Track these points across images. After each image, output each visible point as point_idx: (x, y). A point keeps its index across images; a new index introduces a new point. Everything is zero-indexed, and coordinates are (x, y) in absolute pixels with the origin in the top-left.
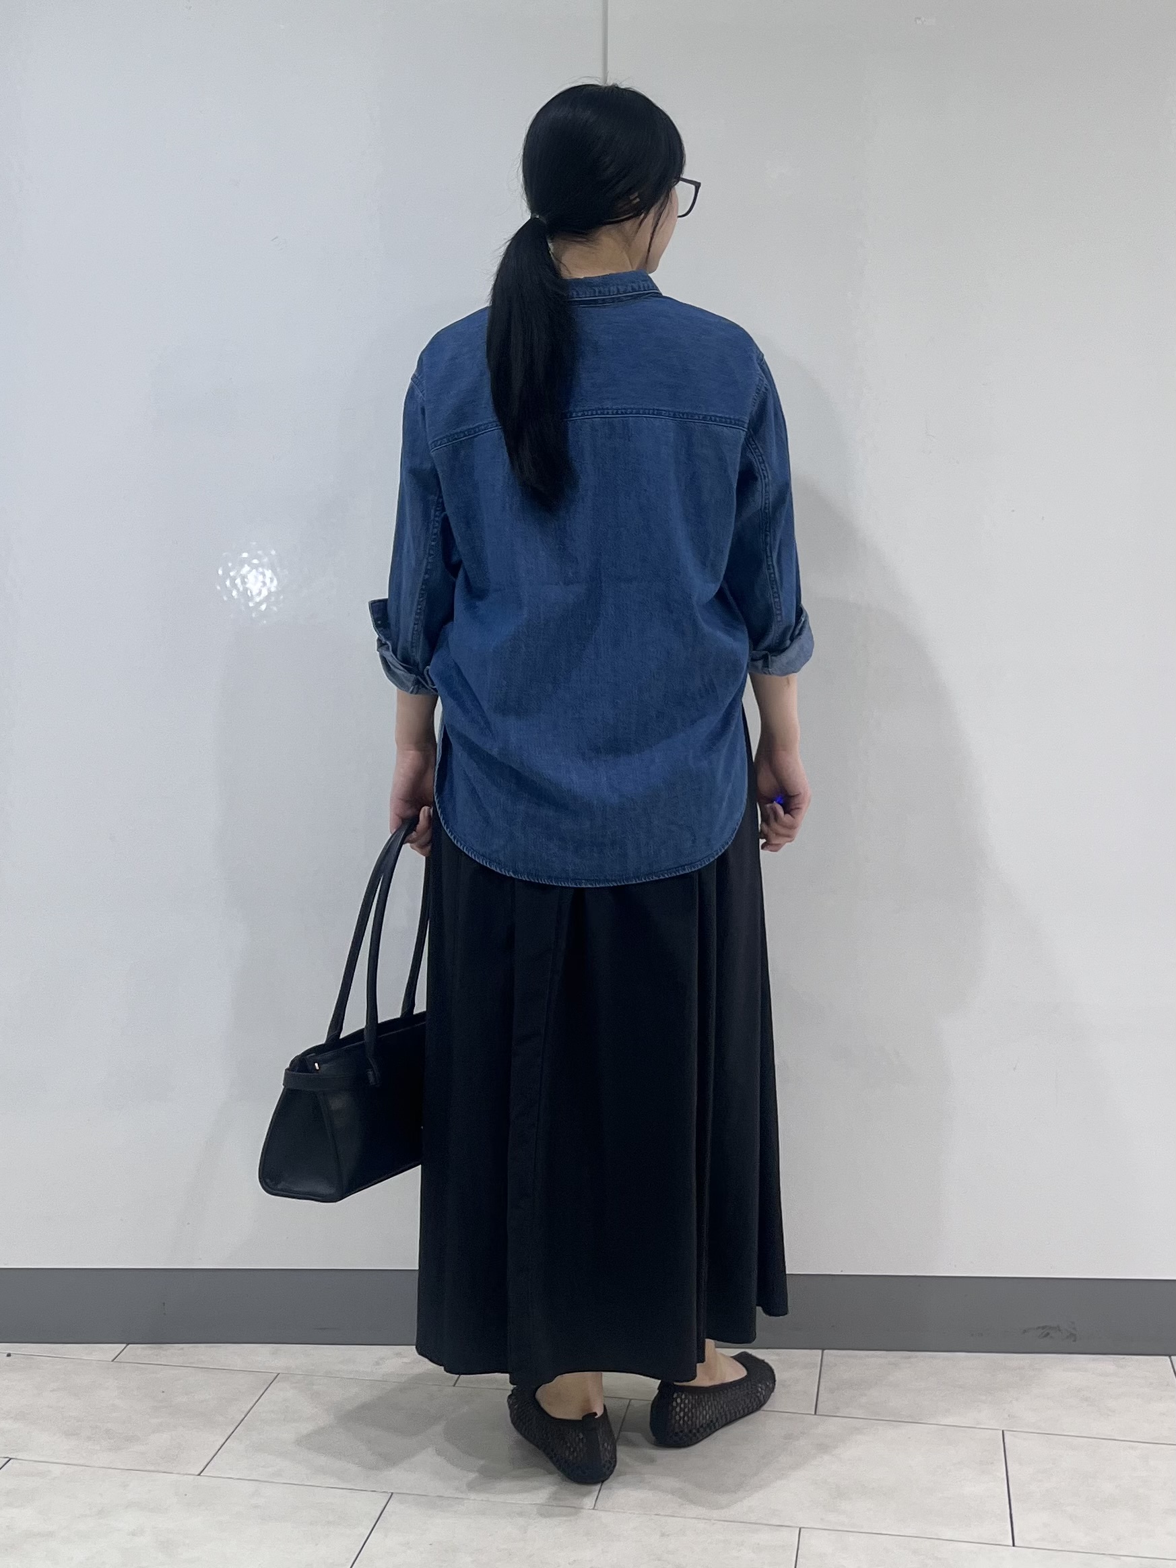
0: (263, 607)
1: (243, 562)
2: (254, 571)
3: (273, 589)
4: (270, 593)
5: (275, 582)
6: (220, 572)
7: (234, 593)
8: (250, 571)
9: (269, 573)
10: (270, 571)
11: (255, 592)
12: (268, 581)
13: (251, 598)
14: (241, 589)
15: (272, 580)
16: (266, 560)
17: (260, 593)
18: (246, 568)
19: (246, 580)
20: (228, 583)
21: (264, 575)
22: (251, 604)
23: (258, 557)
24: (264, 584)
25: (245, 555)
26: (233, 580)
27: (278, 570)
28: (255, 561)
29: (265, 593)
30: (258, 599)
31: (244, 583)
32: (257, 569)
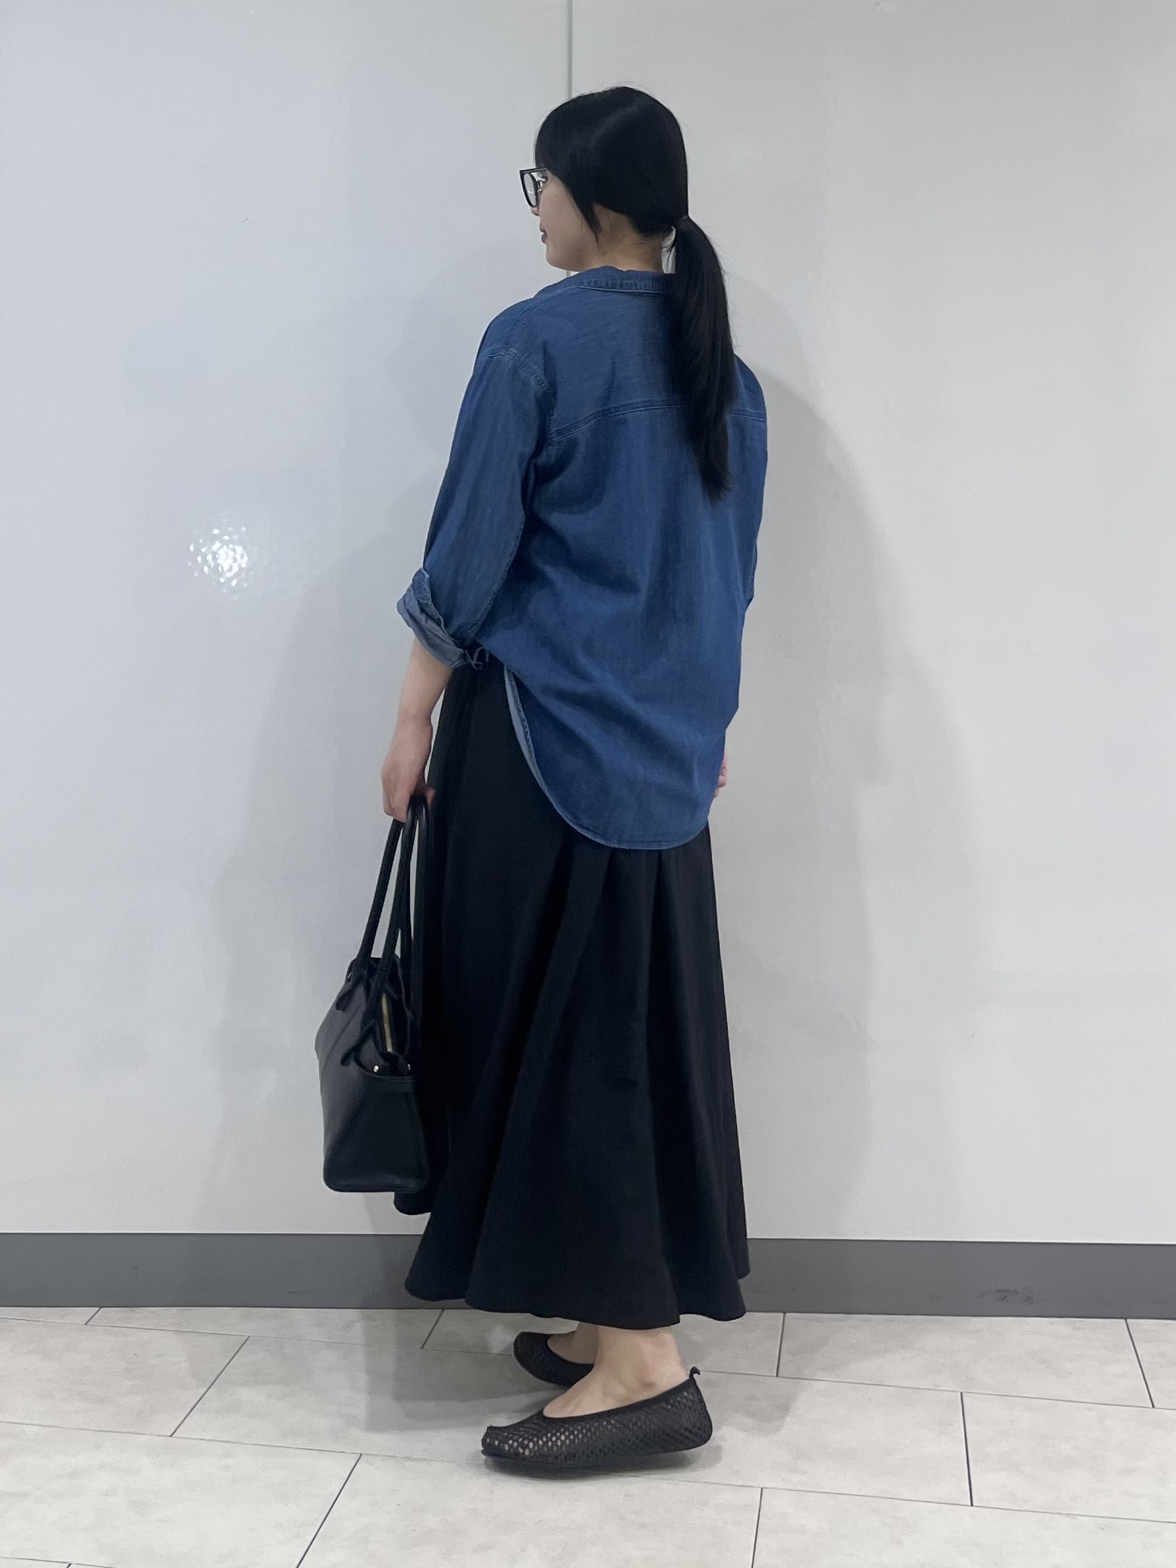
0: (234, 583)
1: (215, 538)
2: (225, 547)
3: (243, 566)
4: (240, 569)
5: (246, 558)
6: (192, 548)
7: (206, 569)
8: (221, 547)
9: (239, 549)
10: (241, 547)
11: (226, 568)
12: (238, 557)
13: (222, 574)
14: (212, 565)
15: (242, 556)
16: (236, 537)
17: (231, 568)
18: (217, 545)
19: (217, 556)
20: (199, 559)
21: (234, 551)
22: (222, 580)
23: (229, 534)
24: (235, 560)
26: (204, 556)
27: (249, 545)
28: (226, 538)
29: (236, 569)
30: (229, 575)
31: (215, 559)
32: (228, 545)
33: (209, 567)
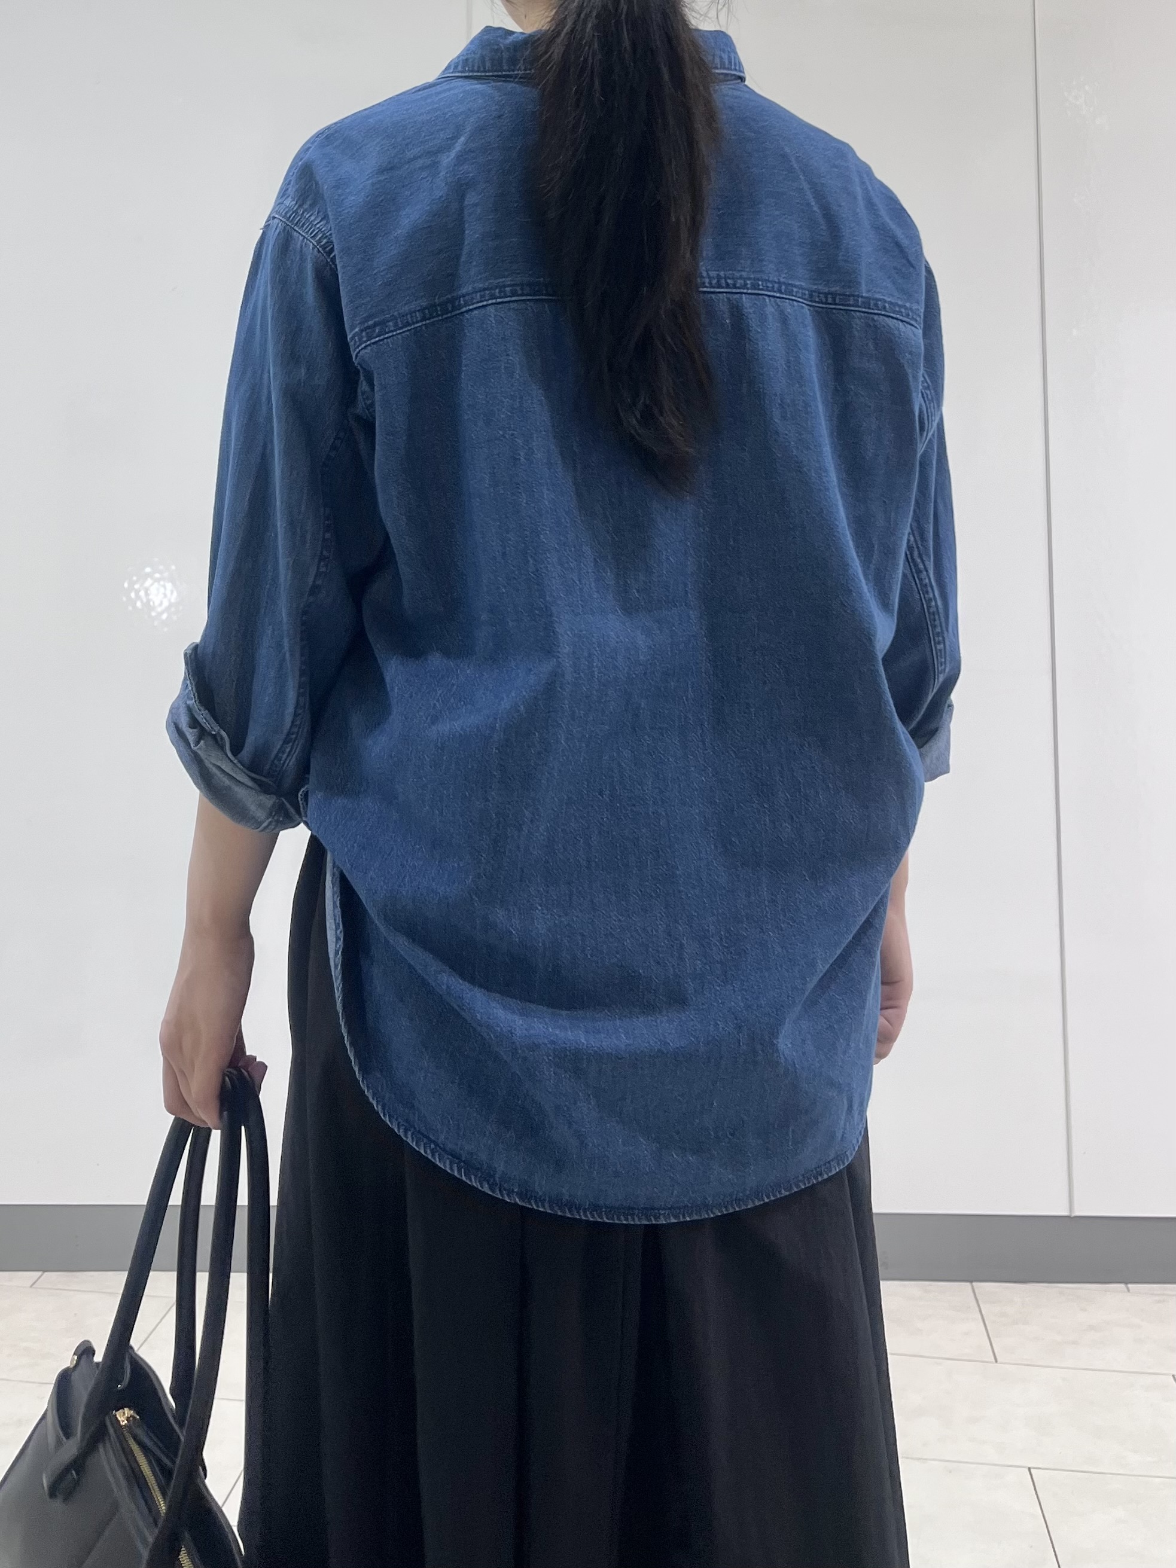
0: (164, 616)
1: (148, 575)
2: (156, 583)
4: (171, 605)
5: (175, 594)
6: (126, 585)
7: (139, 604)
8: (152, 585)
9: (169, 586)
10: (170, 584)
11: (157, 604)
12: (168, 593)
13: (153, 608)
14: (145, 600)
15: (172, 592)
16: (166, 574)
17: (161, 604)
18: (149, 582)
19: (149, 592)
20: (133, 595)
21: (164, 586)
22: (153, 614)
24: (165, 595)
25: (148, 570)
26: (137, 592)
28: (157, 575)
29: (166, 604)
30: (159, 609)
31: (147, 594)
32: (159, 582)
33: (142, 601)
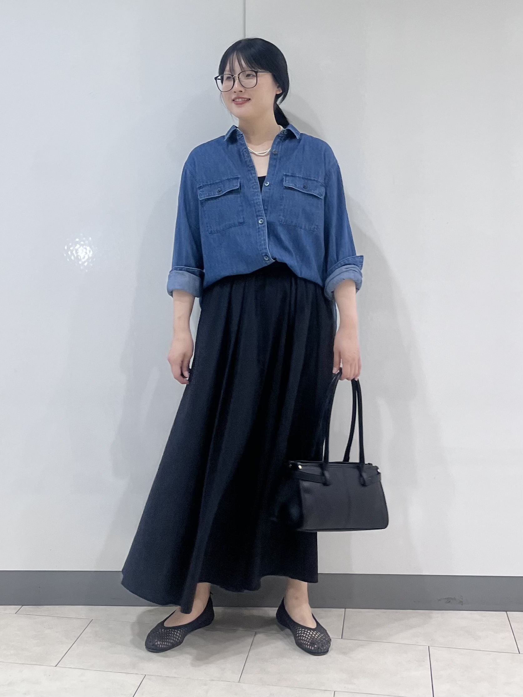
0: (86, 264)
1: (77, 243)
2: (82, 247)
3: (90, 256)
4: (89, 258)
5: (91, 252)
6: (66, 248)
7: (72, 258)
8: (80, 247)
9: (88, 248)
10: (89, 247)
12: (88, 252)
13: (80, 260)
14: (76, 255)
16: (87, 242)
17: (84, 258)
18: (78, 246)
19: (78, 251)
20: (69, 253)
21: (86, 249)
22: (80, 263)
23: (84, 241)
24: (86, 253)
25: (77, 240)
26: (72, 251)
27: (93, 246)
28: (82, 243)
29: (87, 257)
30: (83, 260)
31: (77, 252)
33: (74, 256)
